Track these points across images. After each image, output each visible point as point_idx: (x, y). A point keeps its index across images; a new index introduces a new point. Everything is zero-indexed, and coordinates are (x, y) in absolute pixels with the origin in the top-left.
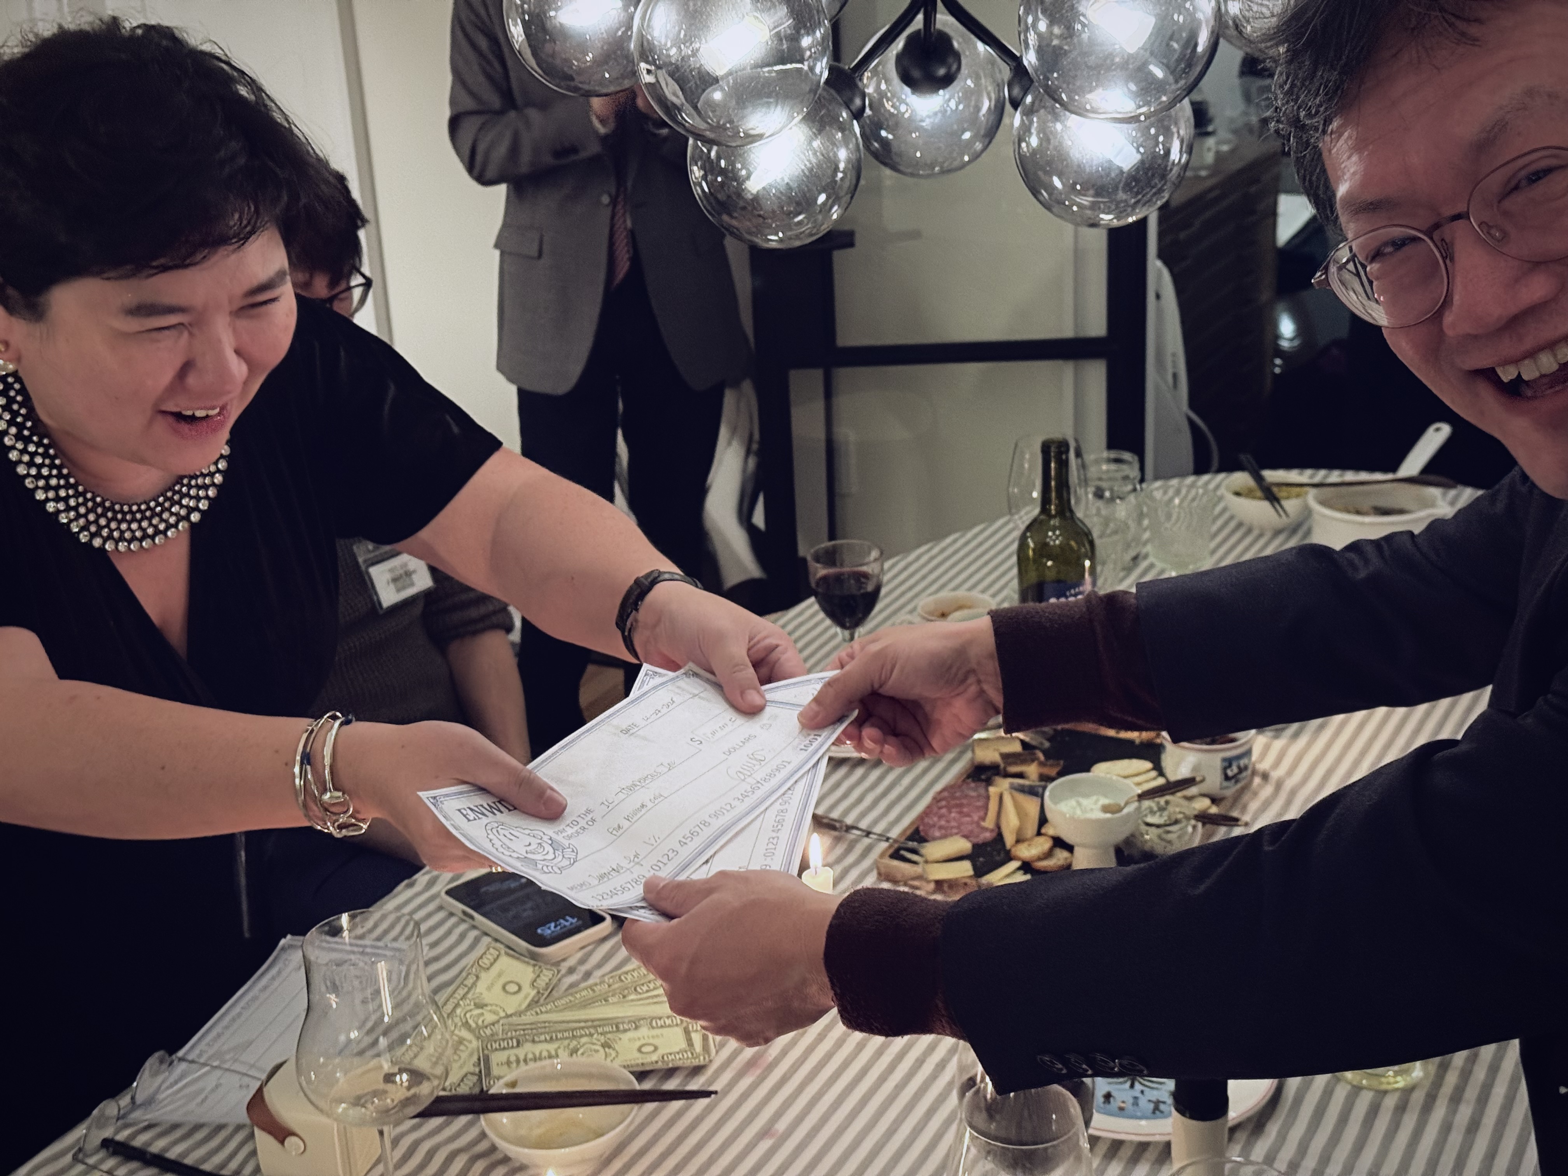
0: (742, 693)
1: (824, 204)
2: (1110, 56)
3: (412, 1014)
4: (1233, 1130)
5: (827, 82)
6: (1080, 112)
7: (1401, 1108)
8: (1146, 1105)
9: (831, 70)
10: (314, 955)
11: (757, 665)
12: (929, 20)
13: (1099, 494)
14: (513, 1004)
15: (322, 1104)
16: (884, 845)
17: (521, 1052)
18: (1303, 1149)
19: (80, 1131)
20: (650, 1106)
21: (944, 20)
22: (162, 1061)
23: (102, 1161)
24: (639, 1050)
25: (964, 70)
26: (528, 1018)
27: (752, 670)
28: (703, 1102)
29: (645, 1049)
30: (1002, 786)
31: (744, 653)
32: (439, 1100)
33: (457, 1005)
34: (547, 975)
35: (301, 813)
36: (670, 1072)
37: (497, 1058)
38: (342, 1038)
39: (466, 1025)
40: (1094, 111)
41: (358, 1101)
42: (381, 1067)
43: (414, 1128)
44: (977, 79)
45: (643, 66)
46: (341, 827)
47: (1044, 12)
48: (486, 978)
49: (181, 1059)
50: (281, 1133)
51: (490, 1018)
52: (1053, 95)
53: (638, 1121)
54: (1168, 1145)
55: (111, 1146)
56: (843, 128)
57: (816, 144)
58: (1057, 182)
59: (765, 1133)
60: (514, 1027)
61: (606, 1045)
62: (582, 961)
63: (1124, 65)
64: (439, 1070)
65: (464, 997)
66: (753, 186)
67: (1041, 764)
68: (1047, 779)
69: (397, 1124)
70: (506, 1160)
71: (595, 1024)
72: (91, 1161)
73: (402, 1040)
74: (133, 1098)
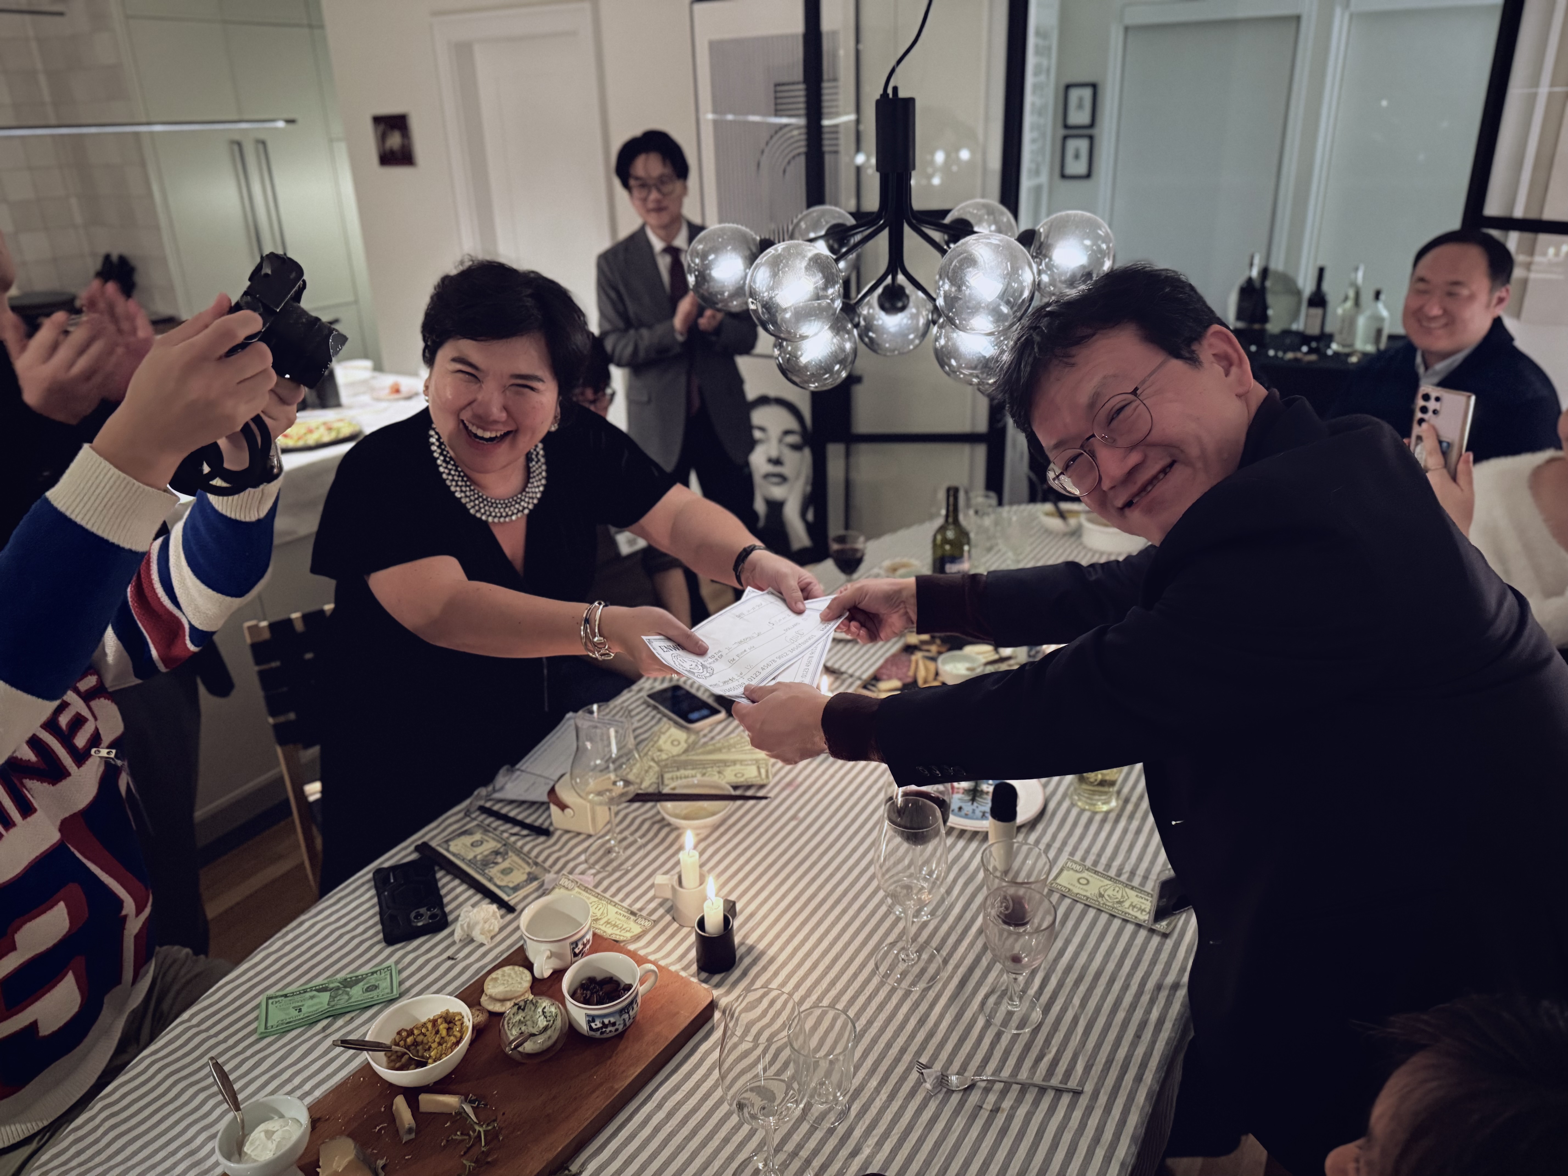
0: (796, 603)
1: (838, 370)
2: (979, 303)
3: (626, 754)
4: (1020, 828)
5: (842, 309)
6: (964, 329)
7: (1104, 821)
8: (978, 814)
9: (843, 303)
10: (580, 723)
11: (803, 590)
12: (894, 279)
13: (976, 512)
14: (676, 750)
15: (582, 794)
16: (858, 683)
17: (678, 774)
18: (1054, 837)
19: (467, 802)
20: (739, 803)
21: (901, 278)
22: (508, 770)
23: (478, 816)
24: (736, 775)
25: (911, 304)
26: (683, 758)
27: (800, 593)
28: (764, 802)
29: (739, 775)
30: (918, 656)
31: (796, 584)
32: (638, 795)
33: (649, 750)
34: (693, 738)
35: (583, 648)
36: (749, 787)
37: (667, 776)
38: (592, 764)
39: (653, 760)
40: (971, 329)
41: (600, 794)
42: (609, 778)
43: (626, 808)
44: (918, 308)
45: (750, 300)
46: (602, 655)
47: (948, 279)
48: (663, 738)
49: (518, 769)
50: (563, 807)
51: (664, 756)
52: (951, 321)
53: (733, 809)
54: (987, 833)
55: (483, 810)
56: (849, 332)
57: (835, 340)
58: (953, 362)
59: (794, 817)
60: (675, 761)
61: (719, 772)
62: (711, 731)
63: (988, 306)
64: (638, 781)
65: (653, 746)
66: (804, 360)
67: (939, 646)
68: (940, 653)
69: (618, 804)
70: (669, 824)
71: (715, 762)
72: (473, 816)
73: (620, 766)
74: (494, 788)
